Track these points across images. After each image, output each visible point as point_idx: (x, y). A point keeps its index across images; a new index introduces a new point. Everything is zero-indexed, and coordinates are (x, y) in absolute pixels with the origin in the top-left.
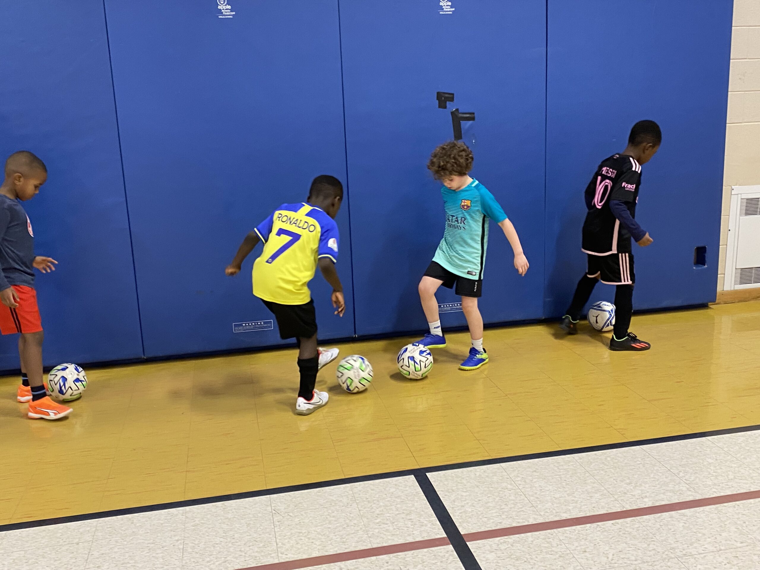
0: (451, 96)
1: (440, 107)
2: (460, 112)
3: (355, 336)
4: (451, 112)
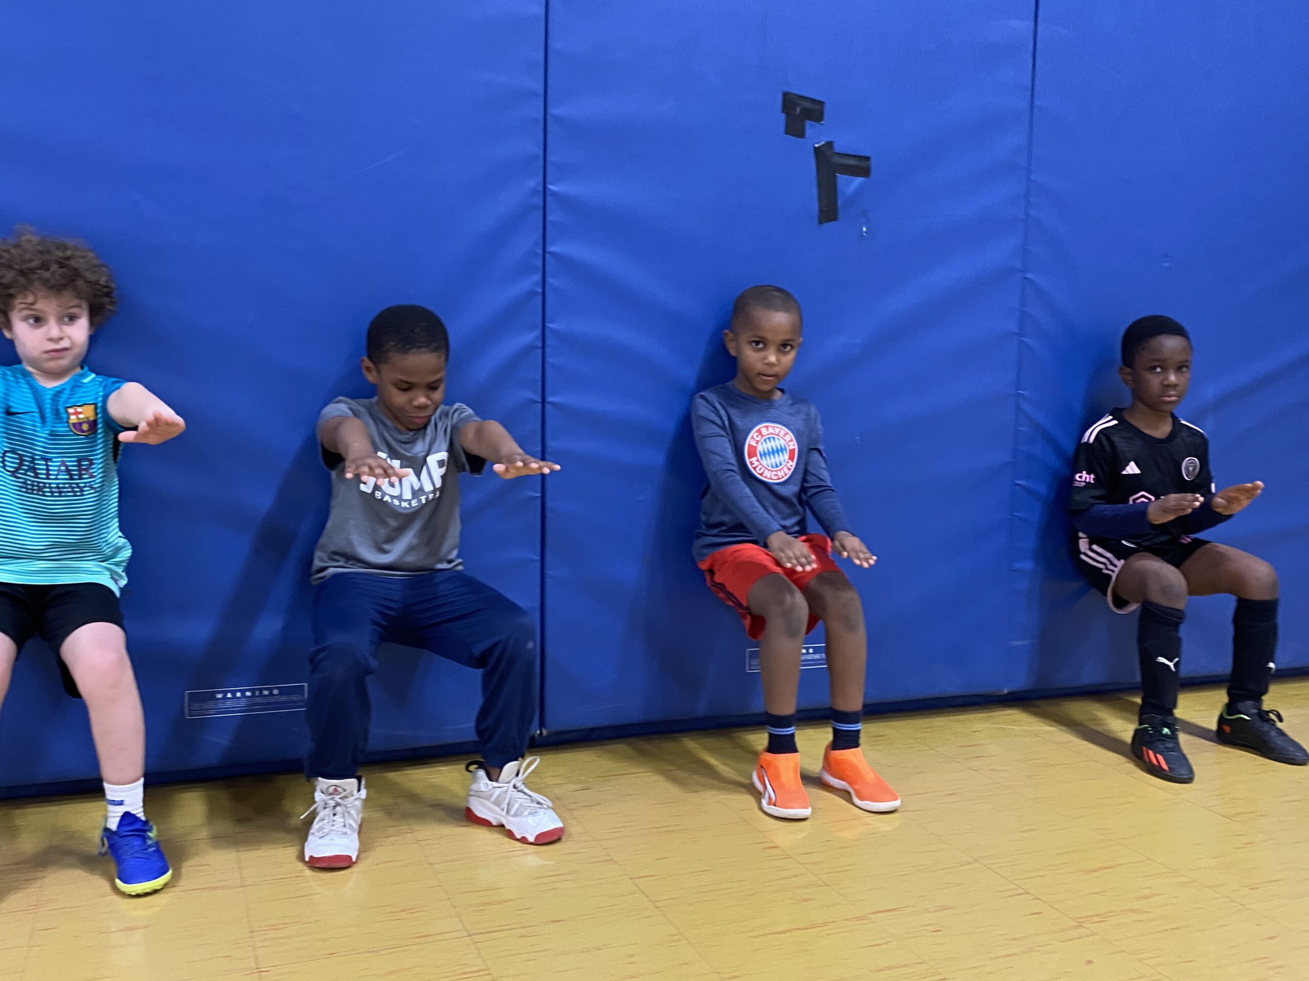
0: (818, 107)
1: (787, 132)
2: (837, 151)
3: (541, 733)
4: (816, 149)
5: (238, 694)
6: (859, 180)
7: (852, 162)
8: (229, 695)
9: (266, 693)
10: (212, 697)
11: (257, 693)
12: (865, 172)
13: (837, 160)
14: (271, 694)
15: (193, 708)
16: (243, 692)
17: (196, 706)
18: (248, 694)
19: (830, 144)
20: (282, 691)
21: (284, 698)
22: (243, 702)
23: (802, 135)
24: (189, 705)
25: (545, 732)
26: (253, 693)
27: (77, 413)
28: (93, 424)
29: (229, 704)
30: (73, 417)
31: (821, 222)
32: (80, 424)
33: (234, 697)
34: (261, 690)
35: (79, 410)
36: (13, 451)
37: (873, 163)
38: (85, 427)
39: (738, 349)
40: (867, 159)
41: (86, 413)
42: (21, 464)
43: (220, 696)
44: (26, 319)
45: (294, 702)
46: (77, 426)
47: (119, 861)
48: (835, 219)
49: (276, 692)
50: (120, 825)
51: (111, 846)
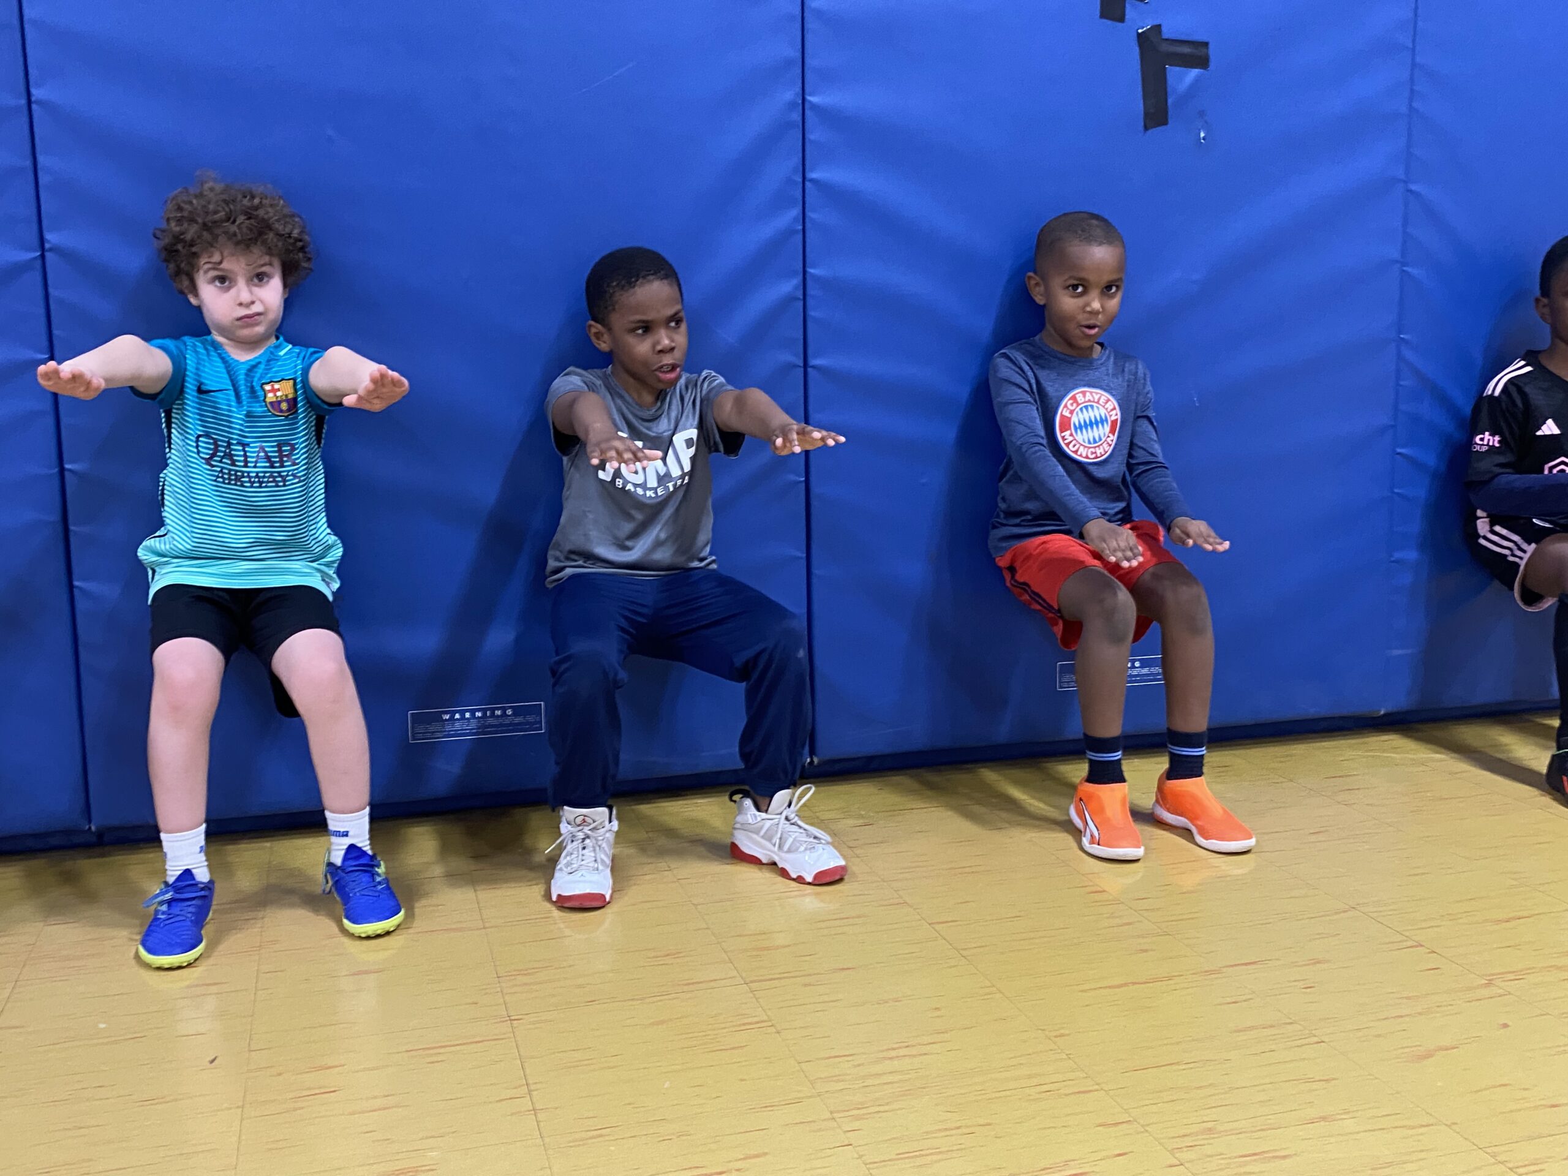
1: (1103, 16)
2: (1166, 36)
3: (812, 762)
4: (1139, 35)
5: (467, 715)
6: (1194, 73)
7: (1186, 50)
8: (457, 716)
9: (498, 713)
10: (437, 717)
11: (488, 713)
12: (1202, 62)
13: (1165, 48)
14: (504, 714)
15: (417, 730)
16: (473, 712)
17: (420, 729)
18: (478, 714)
19: (1157, 28)
20: (517, 712)
21: (517, 720)
22: (473, 724)
23: (1121, 19)
24: (413, 728)
25: (816, 760)
26: (484, 714)
27: (274, 391)
28: (293, 403)
29: (458, 725)
30: (270, 395)
31: (1146, 128)
32: (280, 402)
33: (463, 717)
34: (493, 710)
35: (277, 386)
36: (207, 435)
37: (1213, 52)
38: (284, 406)
39: (1048, 293)
40: (1206, 44)
41: (285, 390)
42: (216, 450)
43: (447, 717)
44: (212, 281)
45: (528, 723)
46: (276, 405)
47: (346, 899)
48: (1164, 121)
49: (509, 712)
50: (346, 858)
51: (336, 883)
